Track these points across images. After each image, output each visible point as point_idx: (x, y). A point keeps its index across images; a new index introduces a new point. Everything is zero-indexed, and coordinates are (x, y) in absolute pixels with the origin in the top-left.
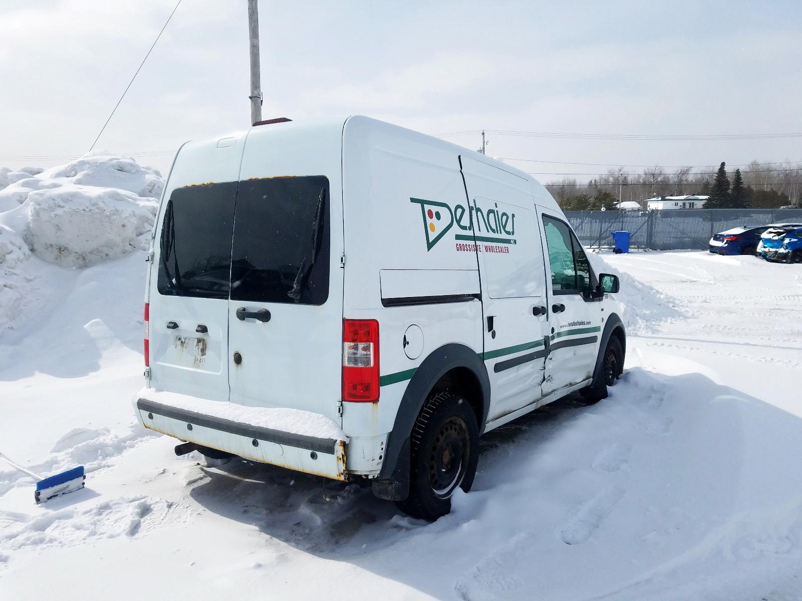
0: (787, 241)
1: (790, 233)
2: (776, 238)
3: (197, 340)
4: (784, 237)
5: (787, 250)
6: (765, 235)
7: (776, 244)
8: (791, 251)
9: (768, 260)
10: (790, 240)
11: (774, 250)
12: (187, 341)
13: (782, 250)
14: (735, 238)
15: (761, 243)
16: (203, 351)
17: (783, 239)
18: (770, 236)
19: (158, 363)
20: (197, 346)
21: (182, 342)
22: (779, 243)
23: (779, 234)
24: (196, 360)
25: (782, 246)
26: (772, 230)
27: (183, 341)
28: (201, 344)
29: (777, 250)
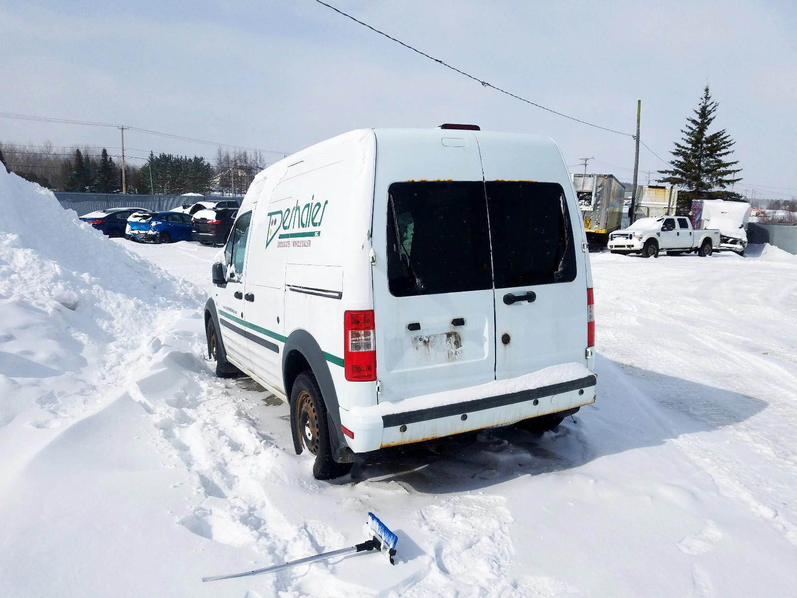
0: (154, 224)
1: (155, 217)
2: (144, 221)
3: (446, 335)
4: (151, 220)
5: (155, 232)
6: (131, 219)
7: (143, 226)
8: (158, 233)
9: (138, 241)
10: (157, 223)
11: (144, 232)
12: (431, 339)
13: (151, 232)
14: (101, 222)
15: (128, 227)
16: (458, 344)
17: (150, 223)
18: (137, 219)
19: (394, 372)
20: (447, 340)
21: (425, 342)
22: (148, 226)
23: (145, 217)
24: (450, 355)
25: (150, 229)
26: (137, 214)
27: (427, 340)
28: (453, 339)
29: (147, 232)
